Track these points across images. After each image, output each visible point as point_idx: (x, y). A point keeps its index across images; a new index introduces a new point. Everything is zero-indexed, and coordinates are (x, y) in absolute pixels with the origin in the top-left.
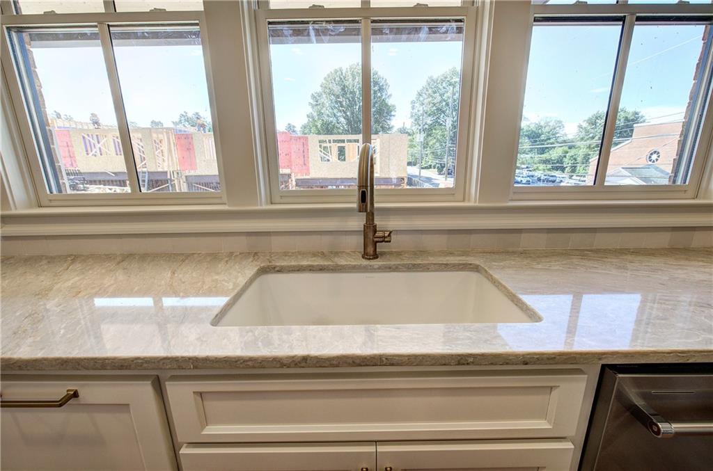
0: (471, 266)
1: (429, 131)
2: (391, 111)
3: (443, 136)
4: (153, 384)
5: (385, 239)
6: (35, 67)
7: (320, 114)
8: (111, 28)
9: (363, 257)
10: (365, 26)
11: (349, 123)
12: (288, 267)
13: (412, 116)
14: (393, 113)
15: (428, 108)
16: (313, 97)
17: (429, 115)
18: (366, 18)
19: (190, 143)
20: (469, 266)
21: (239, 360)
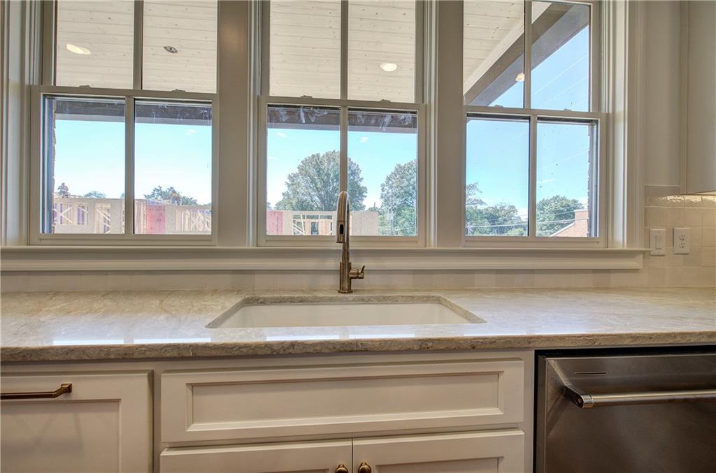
0: (434, 299)
1: (398, 211)
2: (363, 192)
3: (411, 216)
4: (149, 376)
5: (359, 276)
6: (55, 127)
7: (295, 193)
8: (136, 101)
9: (339, 292)
10: (343, 114)
11: (323, 201)
12: (271, 298)
13: (382, 197)
14: (365, 194)
15: (396, 190)
16: (290, 177)
17: (398, 197)
18: (345, 106)
19: (162, 215)
20: (431, 299)
21: (235, 347)
